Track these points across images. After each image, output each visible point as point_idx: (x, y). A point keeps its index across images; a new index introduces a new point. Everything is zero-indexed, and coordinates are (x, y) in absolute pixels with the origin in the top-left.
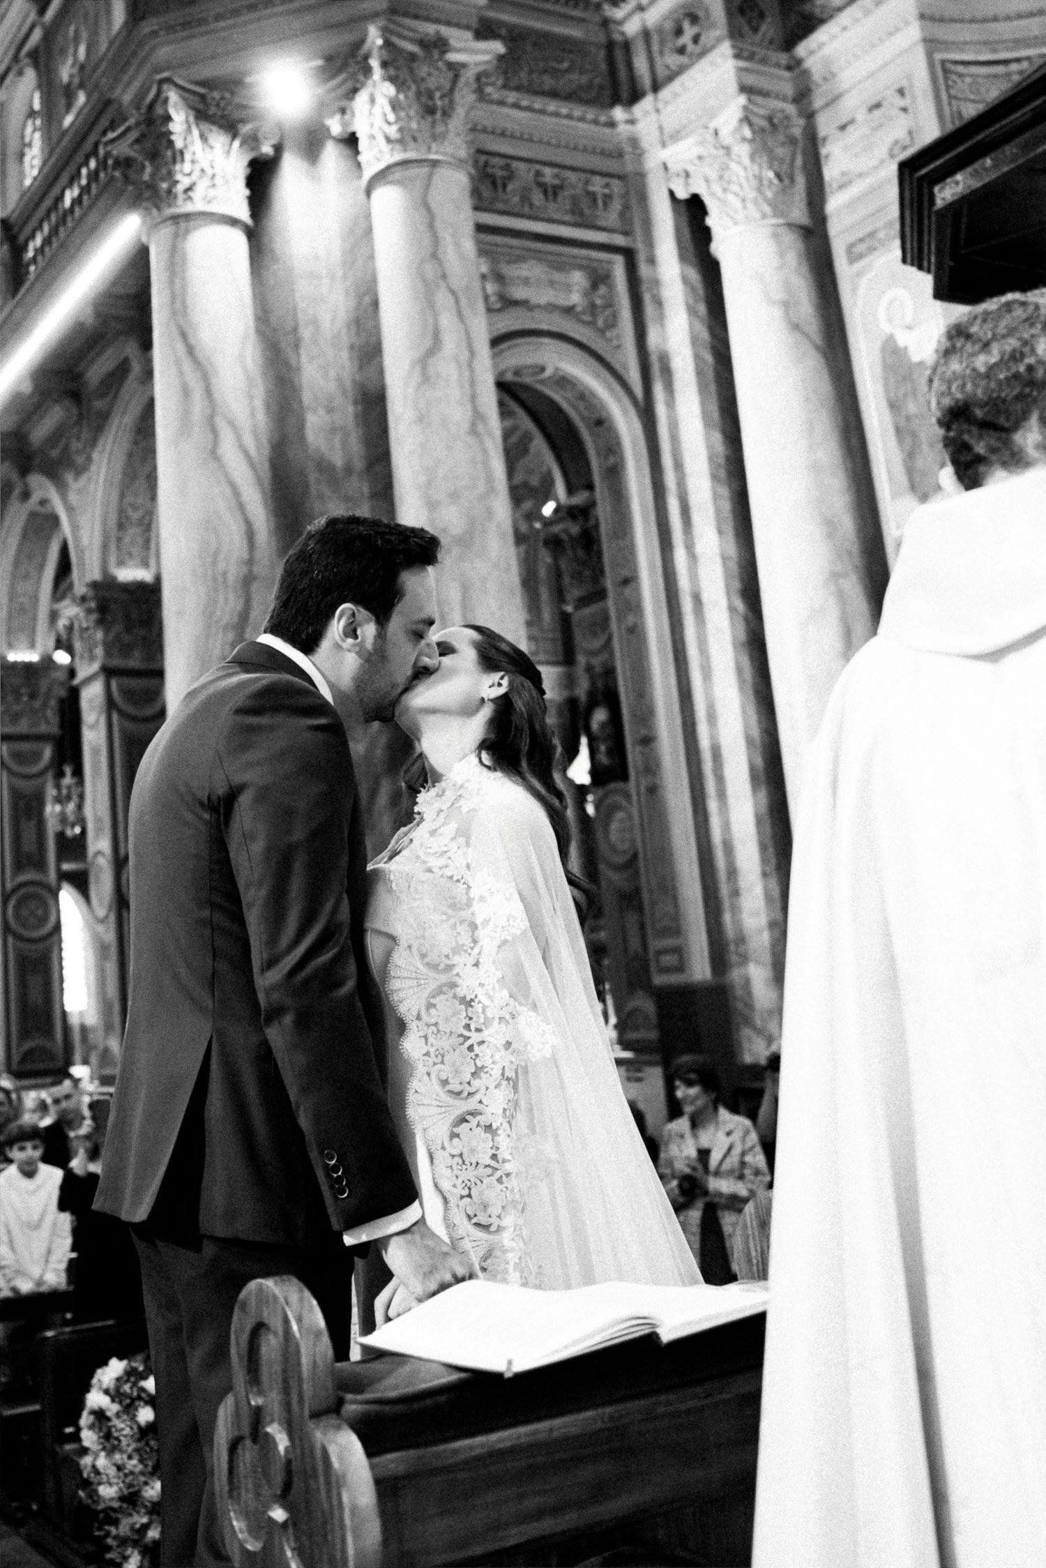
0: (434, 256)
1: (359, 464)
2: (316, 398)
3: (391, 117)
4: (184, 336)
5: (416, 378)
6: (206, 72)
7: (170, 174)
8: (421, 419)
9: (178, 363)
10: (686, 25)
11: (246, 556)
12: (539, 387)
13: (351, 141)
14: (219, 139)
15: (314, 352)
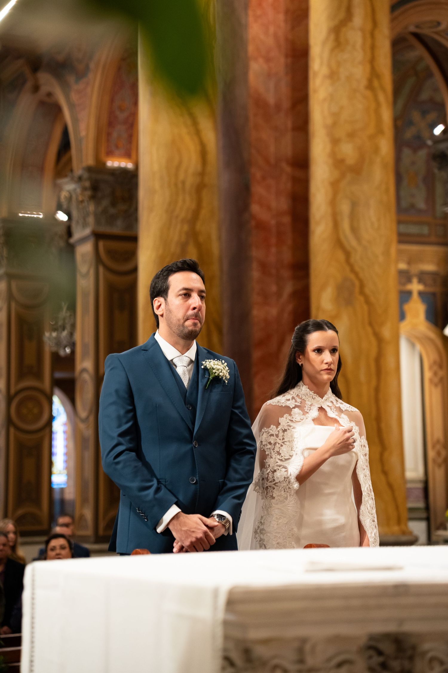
1: (286, 104)
2: (258, 50)
5: (330, 44)
8: (333, 76)
11: (199, 168)
12: (434, 37)
15: (259, 12)
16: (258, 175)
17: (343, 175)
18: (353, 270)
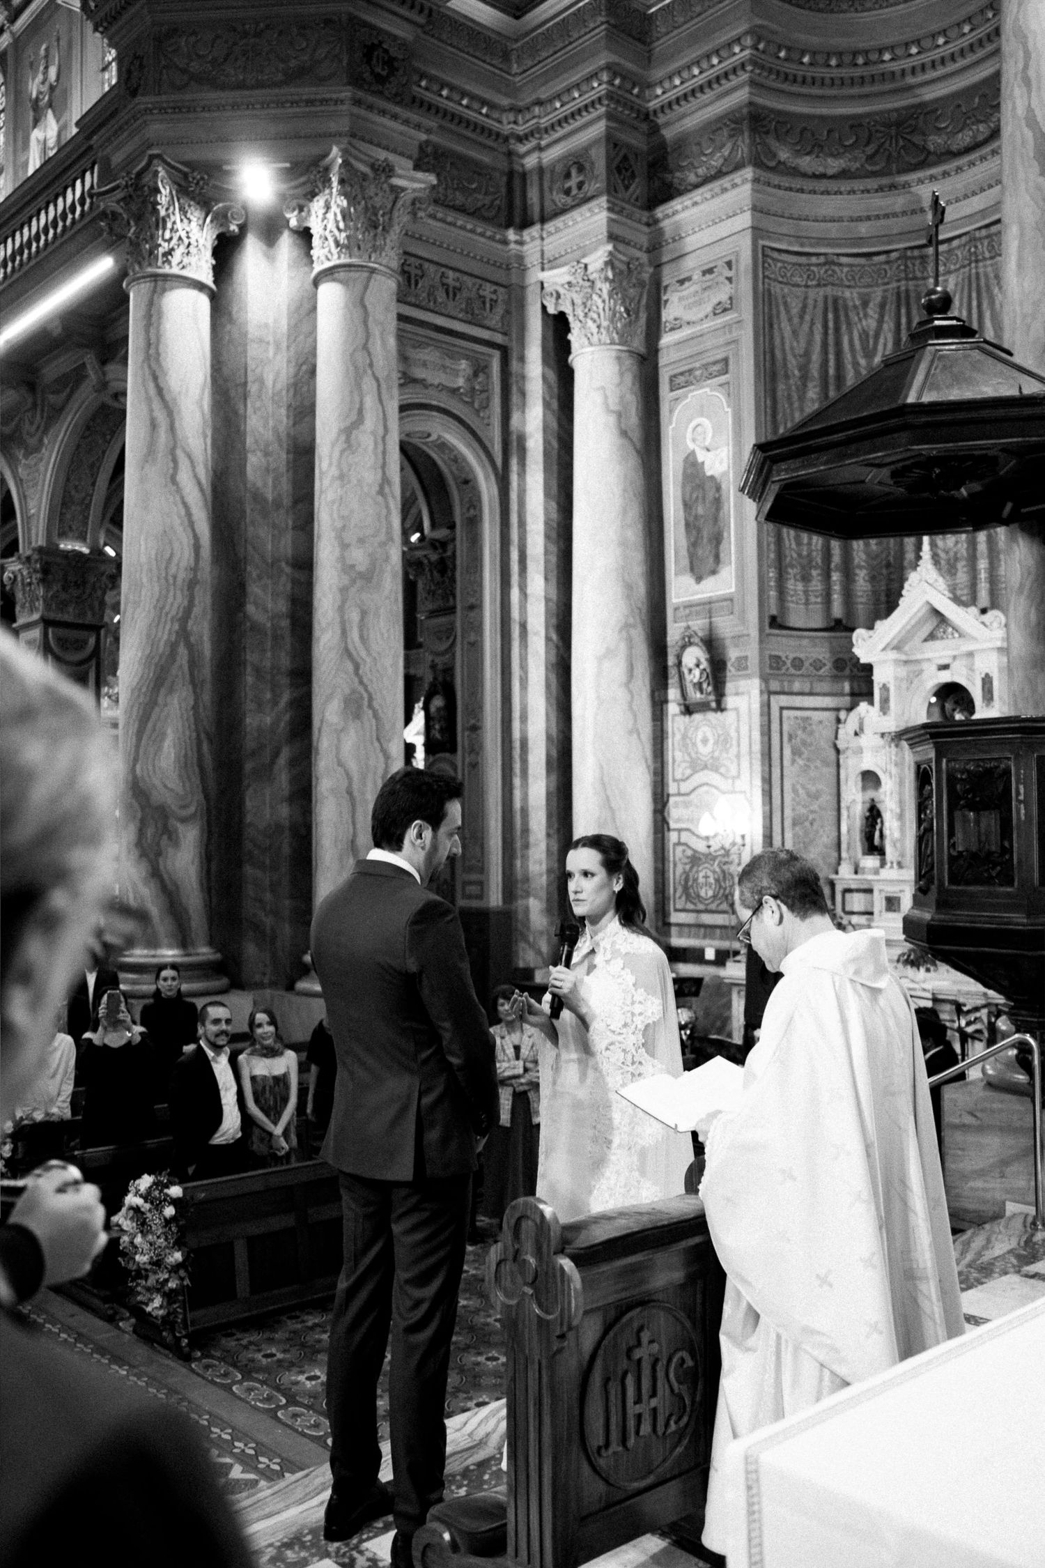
0: (365, 347)
1: (287, 501)
2: (256, 442)
3: (342, 225)
4: (155, 378)
5: (340, 445)
6: (190, 155)
7: (152, 237)
8: (342, 478)
9: (149, 400)
10: (574, 172)
11: (192, 562)
12: (425, 448)
13: (305, 235)
14: (195, 214)
15: (258, 404)
16: (254, 575)
17: (353, 581)
18: (361, 682)
